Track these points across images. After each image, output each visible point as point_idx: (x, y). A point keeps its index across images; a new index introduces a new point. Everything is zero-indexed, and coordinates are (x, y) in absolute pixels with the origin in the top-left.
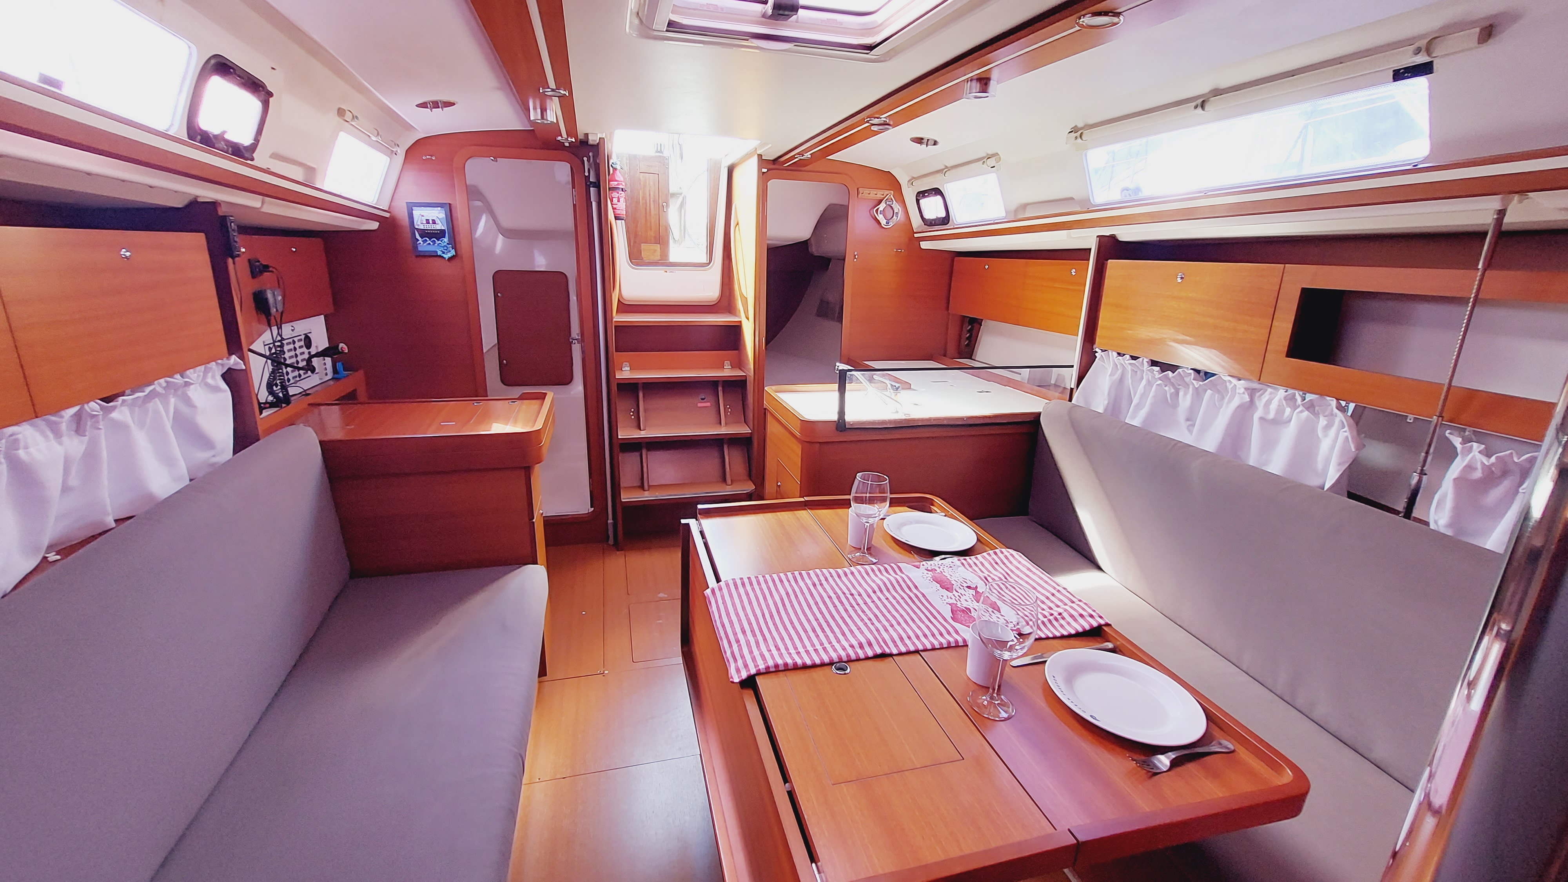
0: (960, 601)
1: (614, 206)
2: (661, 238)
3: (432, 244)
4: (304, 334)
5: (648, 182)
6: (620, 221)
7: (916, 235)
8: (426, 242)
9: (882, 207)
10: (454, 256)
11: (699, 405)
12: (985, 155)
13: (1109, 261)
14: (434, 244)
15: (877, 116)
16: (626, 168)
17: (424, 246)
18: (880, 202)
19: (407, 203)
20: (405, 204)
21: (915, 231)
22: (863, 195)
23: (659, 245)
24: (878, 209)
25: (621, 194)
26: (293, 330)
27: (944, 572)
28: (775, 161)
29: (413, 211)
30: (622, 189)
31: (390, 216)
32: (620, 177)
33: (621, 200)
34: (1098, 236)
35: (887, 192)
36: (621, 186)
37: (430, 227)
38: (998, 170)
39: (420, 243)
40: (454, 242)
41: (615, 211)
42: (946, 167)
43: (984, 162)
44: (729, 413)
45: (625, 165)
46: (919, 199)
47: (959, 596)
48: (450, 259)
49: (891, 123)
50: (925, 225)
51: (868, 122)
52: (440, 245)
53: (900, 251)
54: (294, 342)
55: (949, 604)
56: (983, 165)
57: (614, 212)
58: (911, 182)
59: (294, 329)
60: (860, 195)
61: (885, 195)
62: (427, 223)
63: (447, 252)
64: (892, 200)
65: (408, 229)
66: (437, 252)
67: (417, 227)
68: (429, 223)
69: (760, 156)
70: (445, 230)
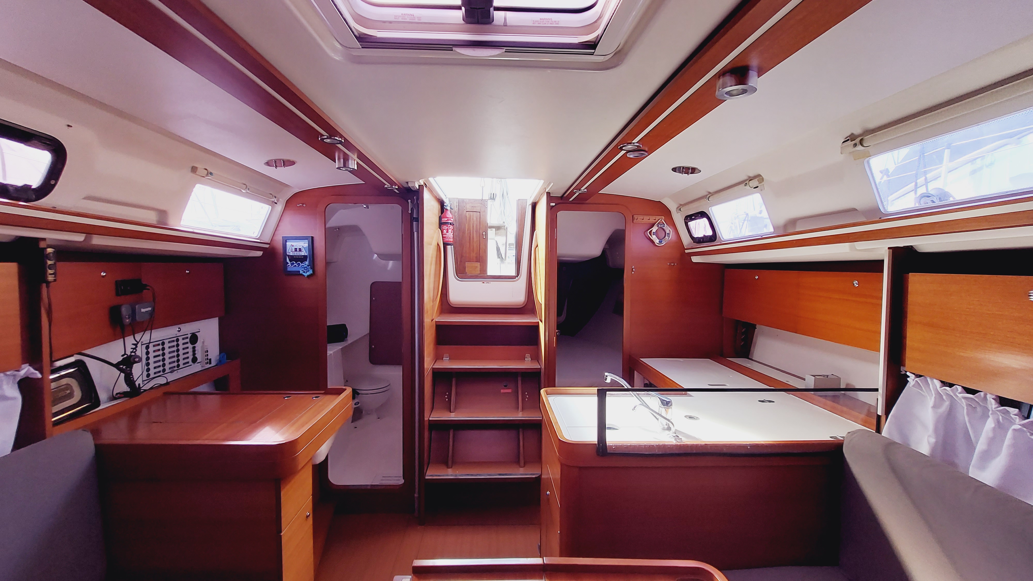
1: (444, 236)
2: (481, 259)
3: (297, 266)
4: (190, 334)
5: (472, 218)
6: (450, 246)
7: (686, 251)
8: (293, 265)
9: (654, 229)
10: (311, 274)
11: (502, 391)
12: (745, 178)
13: (912, 273)
15: (630, 142)
16: (456, 209)
17: (291, 267)
18: (653, 225)
19: (283, 237)
20: (282, 238)
21: (685, 248)
22: (637, 220)
23: (479, 263)
24: (651, 231)
25: (449, 227)
26: (179, 331)
28: (562, 197)
29: (287, 243)
31: (269, 247)
32: (450, 215)
33: (449, 231)
34: (890, 248)
35: (658, 218)
36: (450, 222)
37: (297, 254)
38: (761, 190)
39: (289, 266)
40: (313, 265)
41: (444, 239)
42: (710, 193)
43: (746, 184)
44: (527, 399)
45: (456, 207)
46: (687, 221)
48: (308, 276)
50: (694, 242)
51: (621, 149)
52: (302, 266)
53: (673, 264)
54: (178, 340)
56: (745, 187)
58: (679, 209)
60: (635, 221)
61: (657, 220)
62: (295, 251)
63: (307, 272)
64: (663, 223)
65: (282, 256)
66: (300, 271)
67: (288, 254)
68: (297, 251)
69: (548, 193)
70: (307, 256)
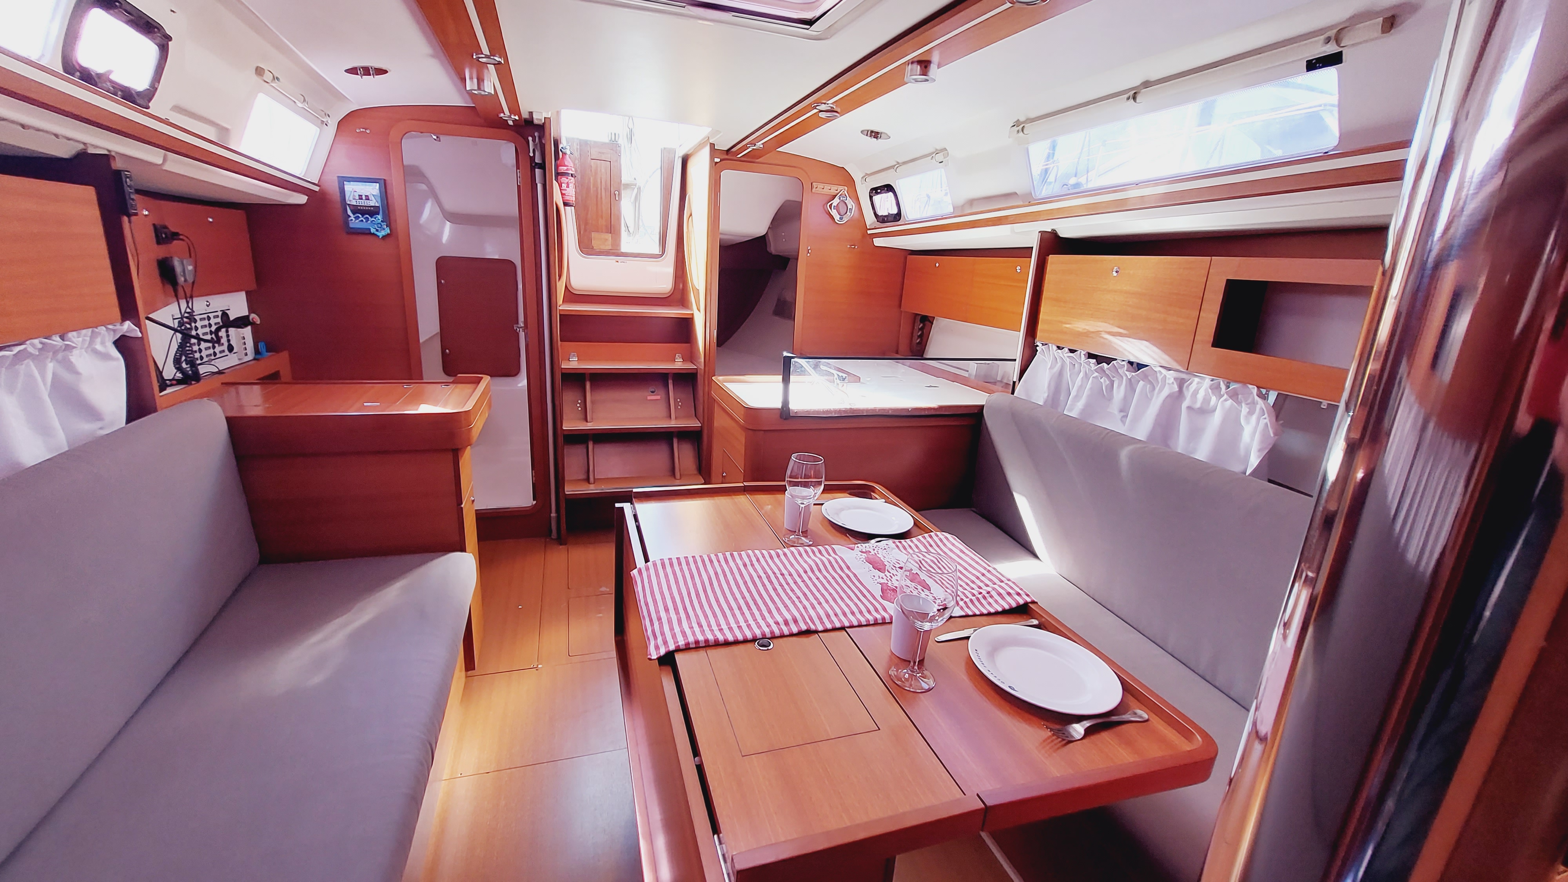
0: (891, 581)
1: (563, 192)
2: (612, 228)
3: (364, 220)
4: (221, 311)
5: (599, 170)
6: (570, 208)
7: (869, 232)
8: (358, 219)
9: (835, 202)
10: (388, 234)
11: (649, 398)
12: (933, 150)
13: (1050, 256)
14: (367, 221)
15: (824, 102)
16: (576, 154)
17: (355, 222)
18: (834, 197)
19: (338, 177)
20: (336, 178)
21: (868, 228)
22: (817, 189)
23: (610, 235)
24: (832, 204)
25: (570, 180)
26: (208, 306)
27: (878, 554)
28: (728, 151)
29: (345, 186)
30: (572, 174)
31: (319, 190)
32: (569, 162)
33: (570, 185)
34: (1039, 232)
35: (840, 188)
36: (570, 172)
37: (363, 203)
38: (946, 166)
39: (352, 220)
40: (388, 220)
41: (564, 197)
42: (898, 163)
43: (933, 157)
44: (679, 407)
45: (576, 150)
46: (872, 195)
47: (890, 576)
48: (384, 237)
49: (839, 110)
50: (878, 221)
51: (815, 108)
52: (374, 222)
53: (853, 247)
54: (209, 318)
55: (880, 584)
56: (932, 160)
57: (562, 198)
58: (864, 178)
59: (209, 304)
60: (814, 190)
61: (839, 191)
62: (360, 199)
63: (381, 230)
64: (846, 195)
65: (339, 205)
66: (370, 229)
67: (348, 203)
68: (362, 199)
69: (712, 145)
70: (379, 207)
